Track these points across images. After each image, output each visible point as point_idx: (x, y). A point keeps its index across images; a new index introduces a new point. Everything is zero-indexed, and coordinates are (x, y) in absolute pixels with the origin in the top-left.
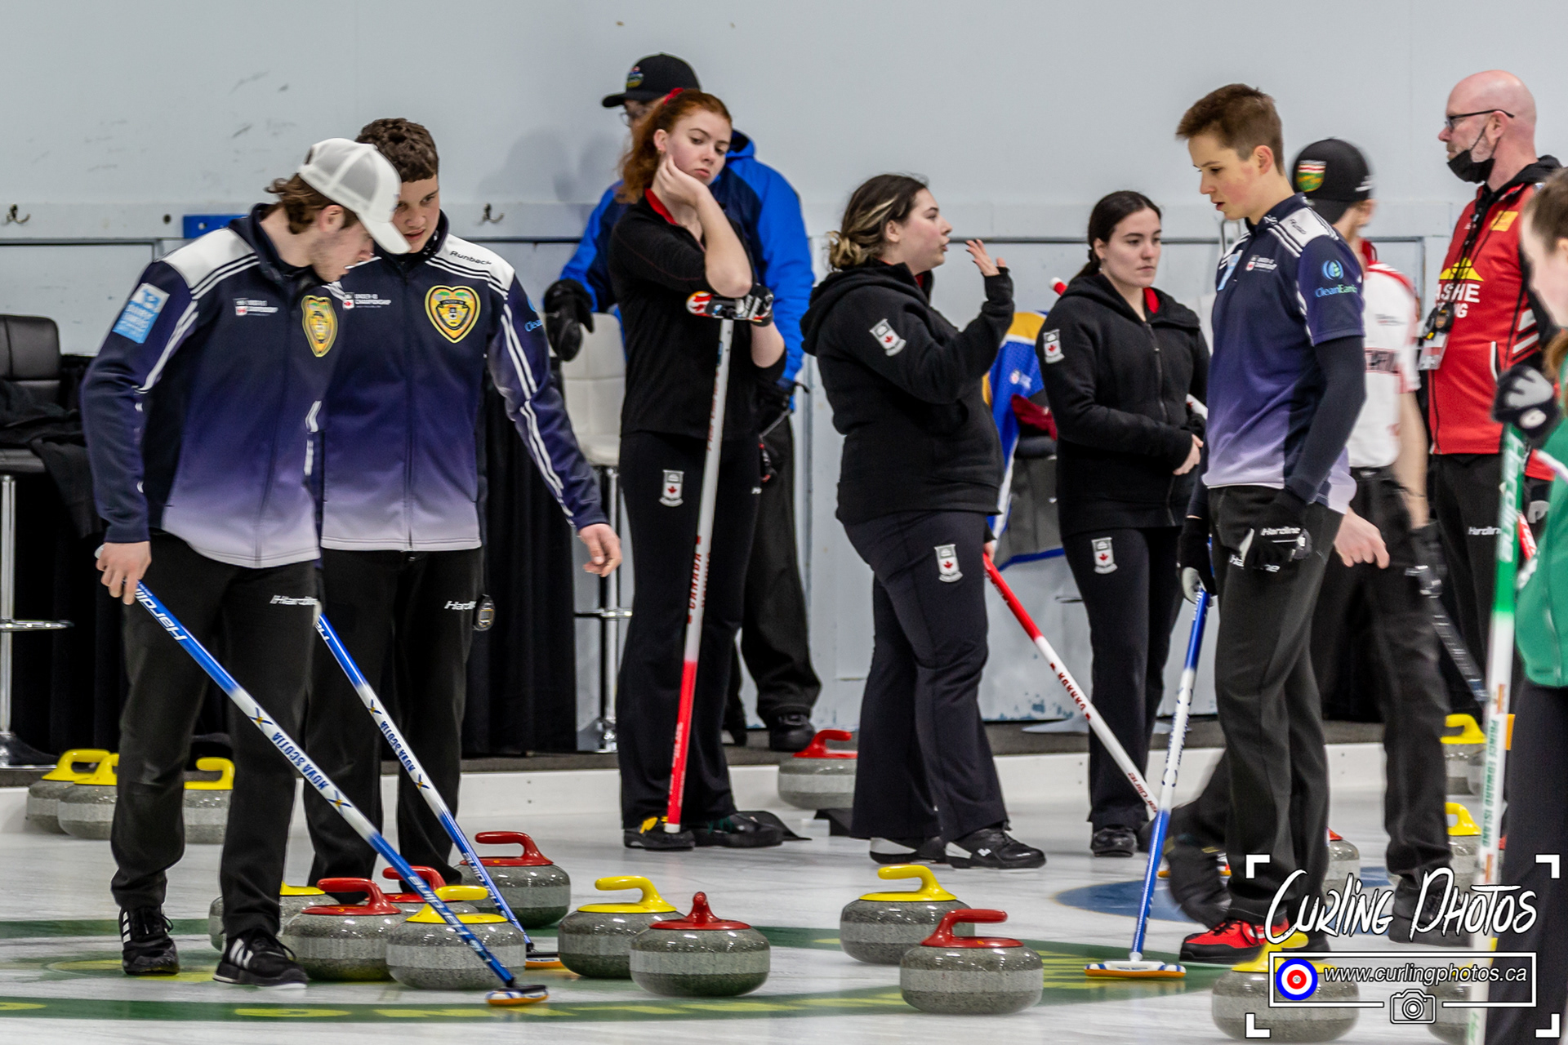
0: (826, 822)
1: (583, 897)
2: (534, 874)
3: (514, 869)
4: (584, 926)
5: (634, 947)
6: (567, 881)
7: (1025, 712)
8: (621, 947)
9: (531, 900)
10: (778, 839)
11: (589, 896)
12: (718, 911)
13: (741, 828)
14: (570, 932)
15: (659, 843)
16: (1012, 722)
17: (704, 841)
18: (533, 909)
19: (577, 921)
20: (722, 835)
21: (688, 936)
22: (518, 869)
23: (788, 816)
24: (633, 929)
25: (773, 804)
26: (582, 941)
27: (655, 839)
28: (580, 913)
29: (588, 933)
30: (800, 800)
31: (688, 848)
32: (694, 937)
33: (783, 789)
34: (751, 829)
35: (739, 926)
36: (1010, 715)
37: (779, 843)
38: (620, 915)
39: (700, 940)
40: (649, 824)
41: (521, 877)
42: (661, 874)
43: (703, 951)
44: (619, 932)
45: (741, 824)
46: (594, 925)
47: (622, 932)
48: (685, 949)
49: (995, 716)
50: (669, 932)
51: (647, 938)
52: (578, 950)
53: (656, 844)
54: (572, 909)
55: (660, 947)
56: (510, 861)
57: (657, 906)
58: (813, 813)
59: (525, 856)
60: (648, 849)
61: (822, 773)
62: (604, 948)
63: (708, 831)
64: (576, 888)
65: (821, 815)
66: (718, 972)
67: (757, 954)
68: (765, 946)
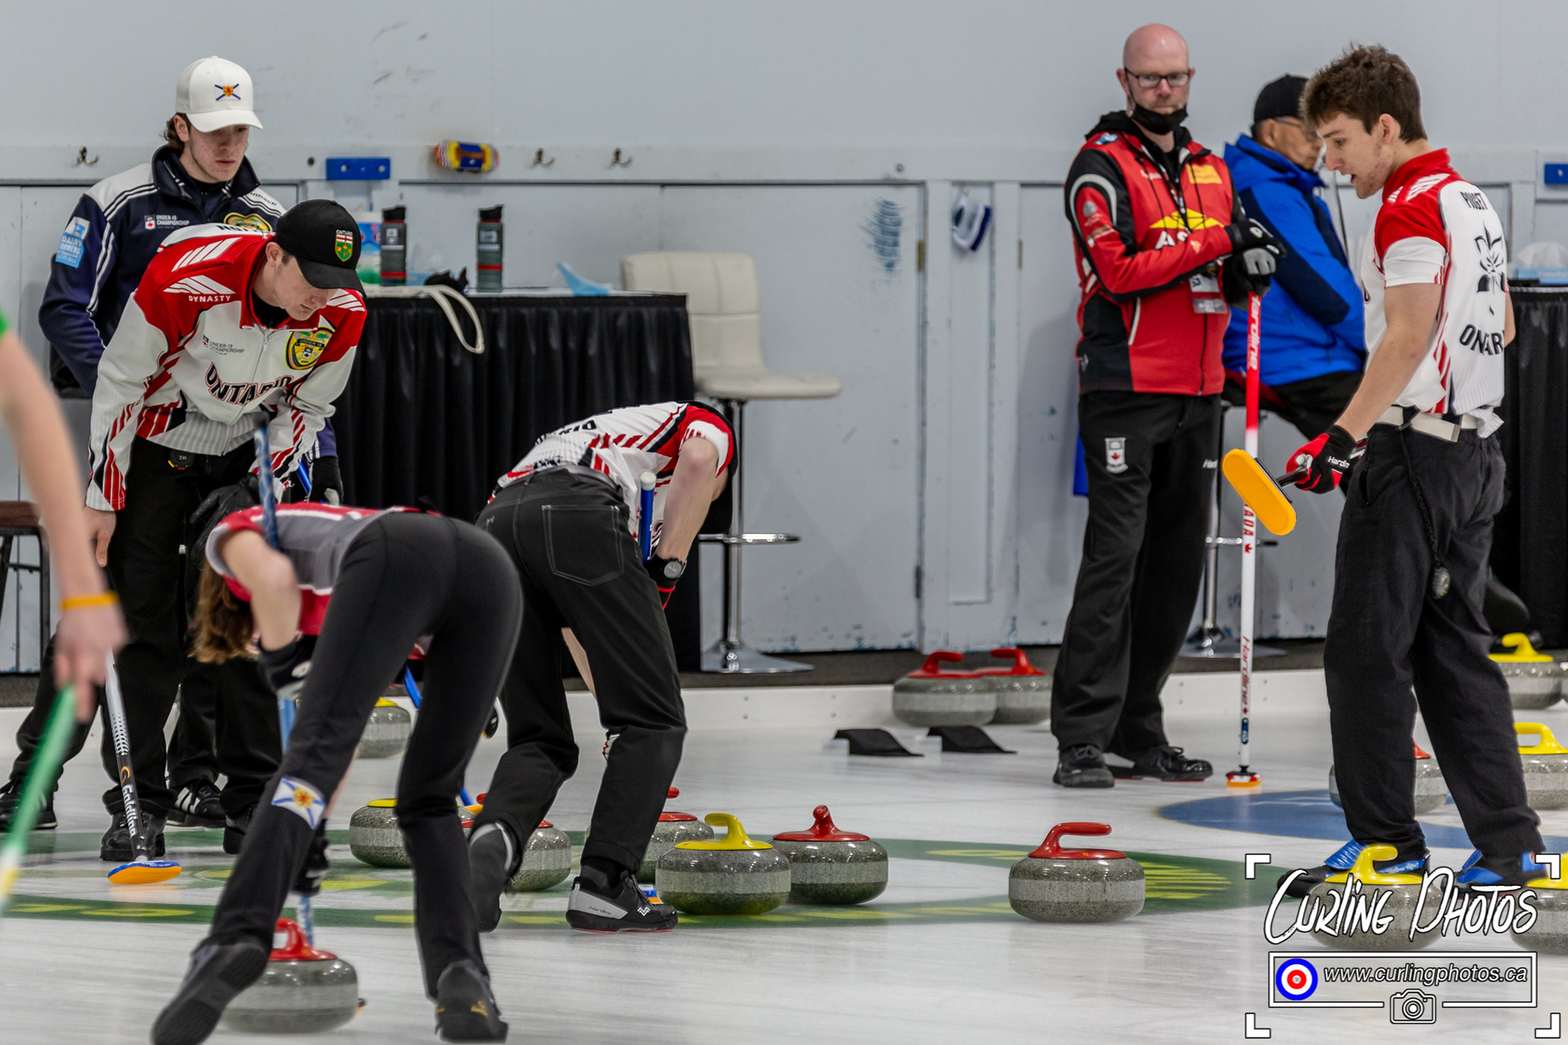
0: (938, 740)
23: (901, 734)
25: (889, 722)
30: (913, 719)
33: (897, 708)
58: (926, 731)
65: (933, 732)
66: (834, 882)
67: (874, 865)
68: (882, 857)
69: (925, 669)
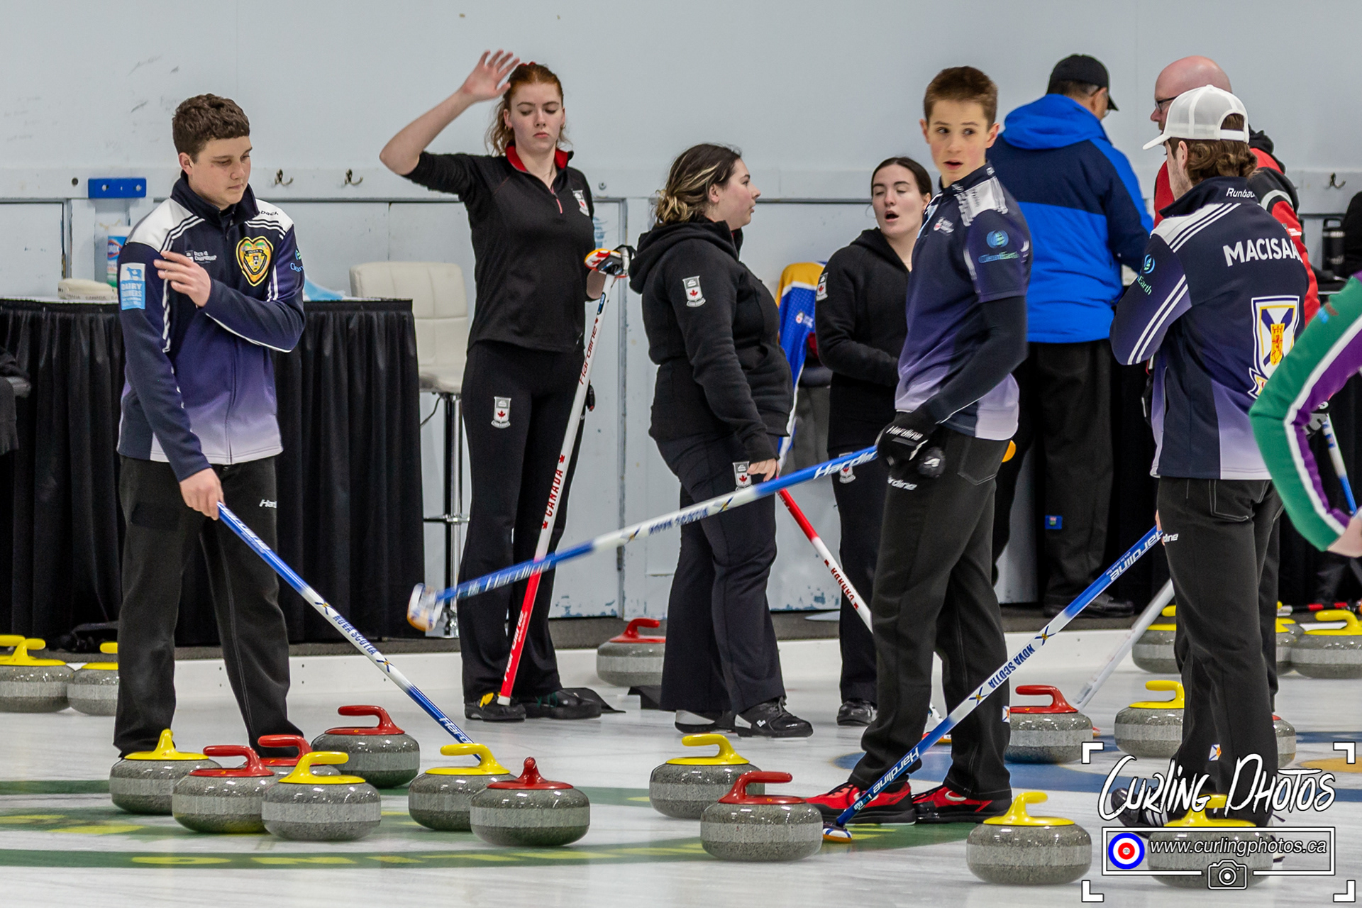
0: (639, 697)
1: (429, 761)
2: (388, 742)
3: (370, 737)
4: (432, 787)
5: (474, 804)
6: (417, 748)
7: (808, 603)
8: (461, 805)
9: (385, 764)
10: (597, 712)
11: (435, 761)
12: (545, 772)
13: (566, 702)
14: (419, 791)
15: (495, 715)
16: (798, 612)
17: (534, 714)
18: (387, 772)
19: (426, 782)
20: (550, 708)
21: (520, 795)
22: (374, 737)
23: (606, 693)
24: (473, 789)
25: (593, 682)
26: (429, 800)
27: (491, 711)
28: (427, 775)
29: (435, 792)
30: (615, 679)
31: (521, 720)
32: (525, 795)
33: (601, 669)
34: (574, 703)
35: (565, 787)
36: (794, 606)
37: (599, 715)
38: (462, 777)
39: (530, 798)
40: (487, 699)
41: (377, 744)
42: (497, 742)
43: (533, 807)
44: (461, 791)
45: (565, 699)
46: (440, 785)
47: (464, 791)
48: (517, 806)
49: (782, 607)
50: (504, 791)
51: (485, 797)
52: (426, 807)
53: (492, 716)
54: (421, 772)
55: (496, 804)
56: (367, 731)
57: (492, 769)
58: (628, 690)
59: (381, 726)
60: (486, 720)
61: (634, 655)
62: (448, 805)
63: (538, 705)
64: (423, 754)
65: (633, 691)
66: (545, 826)
67: (579, 810)
68: (585, 804)
69: (626, 633)
